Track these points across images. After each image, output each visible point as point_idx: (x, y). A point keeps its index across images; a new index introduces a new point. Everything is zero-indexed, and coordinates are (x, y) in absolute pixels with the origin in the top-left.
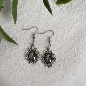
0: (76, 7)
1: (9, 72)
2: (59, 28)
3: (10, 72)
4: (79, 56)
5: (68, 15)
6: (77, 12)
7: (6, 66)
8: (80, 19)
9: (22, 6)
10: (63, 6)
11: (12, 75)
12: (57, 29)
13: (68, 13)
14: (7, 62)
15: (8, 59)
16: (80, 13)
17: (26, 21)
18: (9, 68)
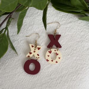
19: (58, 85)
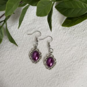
19: (81, 67)
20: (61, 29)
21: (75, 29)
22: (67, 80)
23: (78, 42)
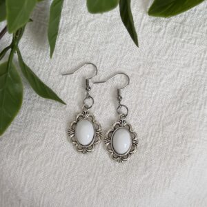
0: (193, 31)
1: (20, 159)
2: (148, 73)
3: (22, 161)
4: (186, 144)
5: (173, 46)
6: (194, 42)
7: (14, 145)
8: (199, 59)
9: (69, 12)
10: (164, 24)
11: (25, 167)
12: (142, 75)
13: (174, 42)
14: (17, 135)
15: (21, 129)
16: (200, 44)
17: (74, 48)
18: (20, 150)
20: (149, 21)
21: (185, 20)
22: (168, 158)
23: (196, 54)
